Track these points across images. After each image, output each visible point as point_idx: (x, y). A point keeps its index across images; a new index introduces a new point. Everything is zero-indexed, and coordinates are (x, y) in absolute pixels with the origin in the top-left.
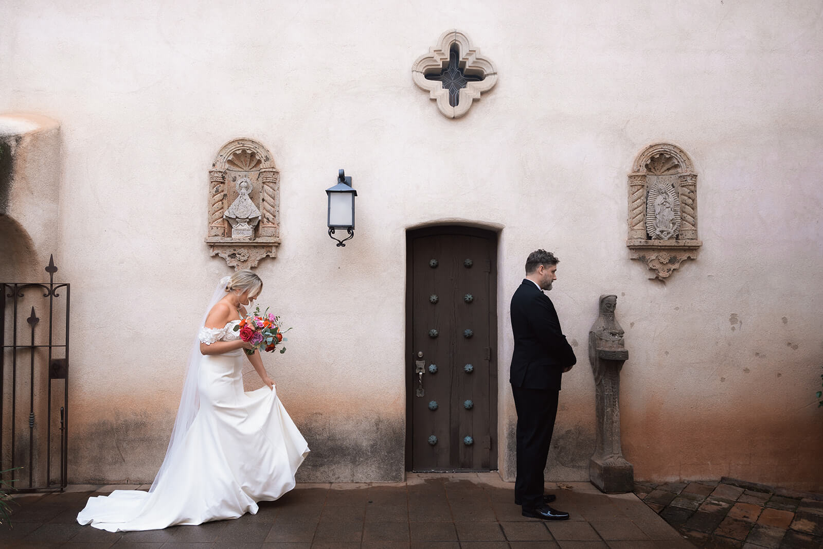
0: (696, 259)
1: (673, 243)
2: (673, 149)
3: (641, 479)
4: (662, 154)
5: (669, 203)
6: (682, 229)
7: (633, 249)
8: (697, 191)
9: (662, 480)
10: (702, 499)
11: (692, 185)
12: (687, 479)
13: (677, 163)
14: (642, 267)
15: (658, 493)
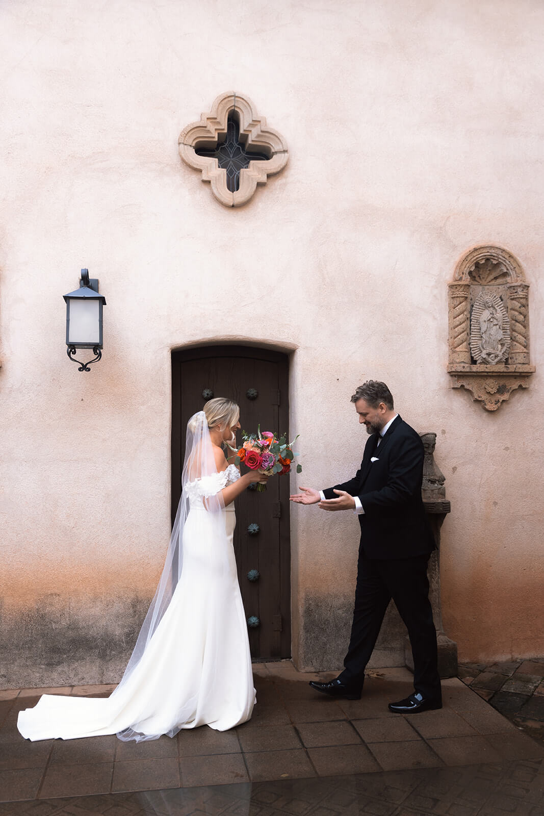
0: (529, 388)
1: (501, 368)
2: (501, 253)
3: (466, 660)
4: (488, 260)
5: (497, 320)
6: (513, 351)
7: (455, 376)
8: (529, 305)
9: (491, 660)
10: (538, 681)
11: (524, 298)
12: (519, 657)
13: (505, 271)
14: (466, 397)
15: (486, 676)
